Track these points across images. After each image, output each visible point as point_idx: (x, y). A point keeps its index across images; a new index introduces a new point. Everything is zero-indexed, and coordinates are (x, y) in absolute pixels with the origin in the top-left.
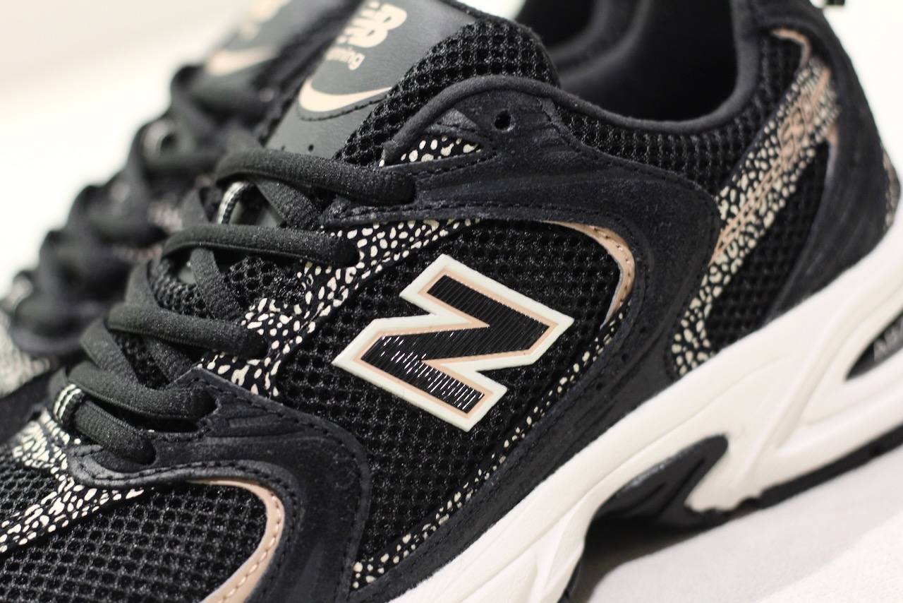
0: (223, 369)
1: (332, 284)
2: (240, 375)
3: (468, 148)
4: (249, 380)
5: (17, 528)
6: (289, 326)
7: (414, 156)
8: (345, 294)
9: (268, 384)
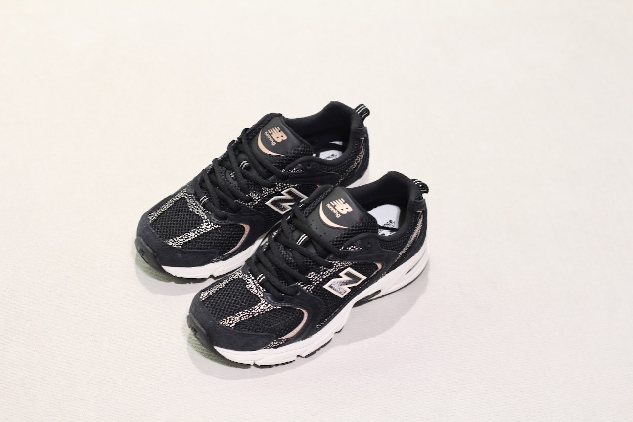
0: (302, 286)
1: (327, 272)
2: (305, 288)
3: (361, 248)
4: (307, 289)
5: (253, 311)
6: (317, 279)
7: (350, 248)
8: (329, 274)
9: (310, 290)
